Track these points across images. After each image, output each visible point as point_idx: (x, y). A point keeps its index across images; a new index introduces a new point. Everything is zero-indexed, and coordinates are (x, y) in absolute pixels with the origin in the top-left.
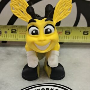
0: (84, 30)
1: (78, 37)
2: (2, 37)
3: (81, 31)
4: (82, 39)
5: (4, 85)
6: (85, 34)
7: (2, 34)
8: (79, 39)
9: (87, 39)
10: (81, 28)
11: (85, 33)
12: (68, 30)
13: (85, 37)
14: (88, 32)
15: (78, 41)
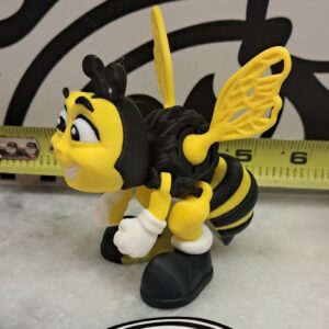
0: (295, 150)
1: (274, 169)
2: (42, 163)
3: (283, 153)
4: (288, 175)
5: (38, 318)
6: (297, 160)
7: (41, 153)
8: (277, 177)
9: (302, 176)
10: (283, 144)
11: (298, 158)
12: (245, 148)
13: (295, 170)
14: (306, 154)
15: (276, 182)
